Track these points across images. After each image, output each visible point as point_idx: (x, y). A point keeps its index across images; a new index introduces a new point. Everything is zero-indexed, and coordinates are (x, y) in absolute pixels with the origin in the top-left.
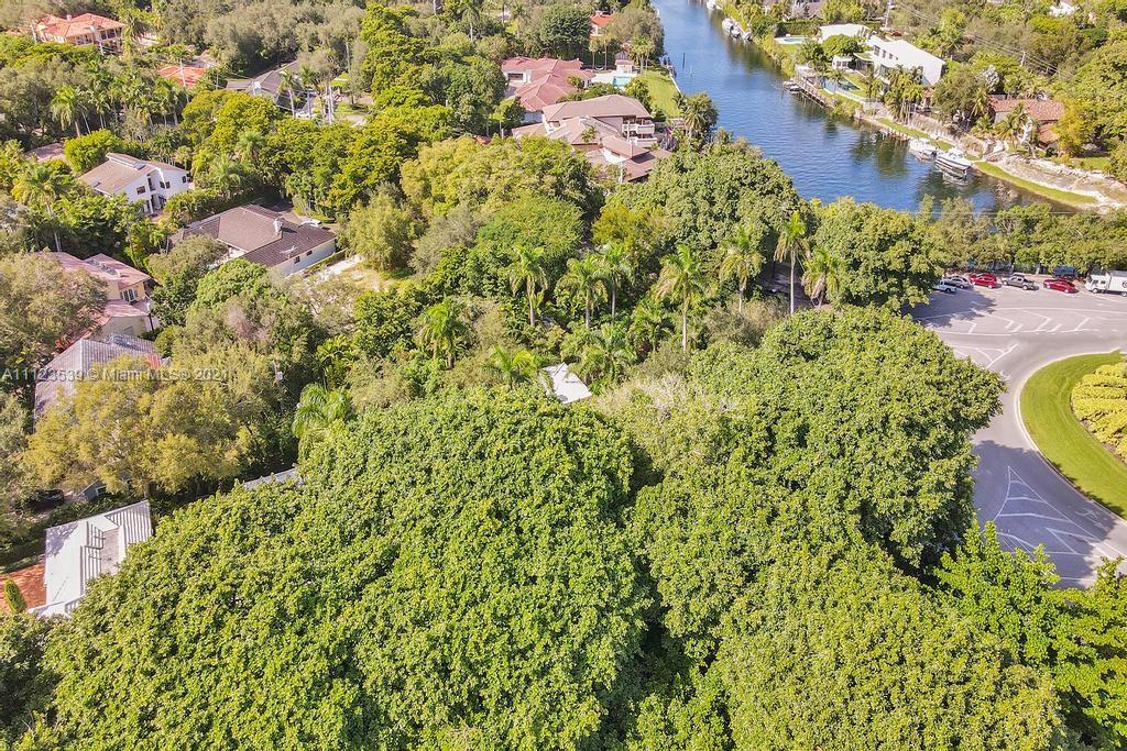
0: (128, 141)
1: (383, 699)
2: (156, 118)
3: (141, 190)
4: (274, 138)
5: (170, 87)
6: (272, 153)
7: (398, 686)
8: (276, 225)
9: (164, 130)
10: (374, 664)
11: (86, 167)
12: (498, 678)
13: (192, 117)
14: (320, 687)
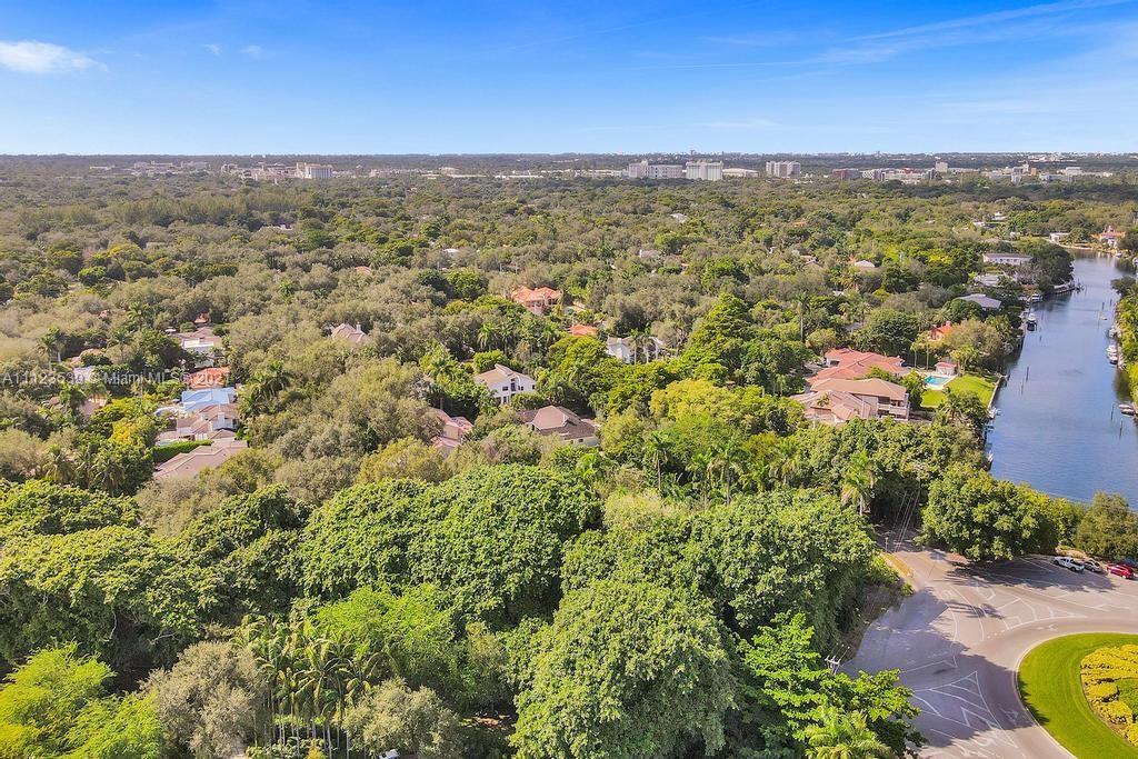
0: (514, 361)
1: (411, 563)
2: (535, 349)
3: (506, 389)
4: (595, 369)
5: (552, 332)
6: (590, 377)
7: (419, 559)
8: (565, 417)
9: (538, 357)
10: (413, 547)
11: (482, 371)
12: (461, 570)
13: (554, 350)
14: (387, 544)
